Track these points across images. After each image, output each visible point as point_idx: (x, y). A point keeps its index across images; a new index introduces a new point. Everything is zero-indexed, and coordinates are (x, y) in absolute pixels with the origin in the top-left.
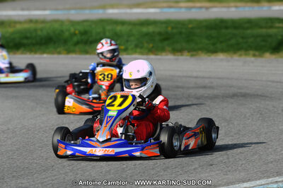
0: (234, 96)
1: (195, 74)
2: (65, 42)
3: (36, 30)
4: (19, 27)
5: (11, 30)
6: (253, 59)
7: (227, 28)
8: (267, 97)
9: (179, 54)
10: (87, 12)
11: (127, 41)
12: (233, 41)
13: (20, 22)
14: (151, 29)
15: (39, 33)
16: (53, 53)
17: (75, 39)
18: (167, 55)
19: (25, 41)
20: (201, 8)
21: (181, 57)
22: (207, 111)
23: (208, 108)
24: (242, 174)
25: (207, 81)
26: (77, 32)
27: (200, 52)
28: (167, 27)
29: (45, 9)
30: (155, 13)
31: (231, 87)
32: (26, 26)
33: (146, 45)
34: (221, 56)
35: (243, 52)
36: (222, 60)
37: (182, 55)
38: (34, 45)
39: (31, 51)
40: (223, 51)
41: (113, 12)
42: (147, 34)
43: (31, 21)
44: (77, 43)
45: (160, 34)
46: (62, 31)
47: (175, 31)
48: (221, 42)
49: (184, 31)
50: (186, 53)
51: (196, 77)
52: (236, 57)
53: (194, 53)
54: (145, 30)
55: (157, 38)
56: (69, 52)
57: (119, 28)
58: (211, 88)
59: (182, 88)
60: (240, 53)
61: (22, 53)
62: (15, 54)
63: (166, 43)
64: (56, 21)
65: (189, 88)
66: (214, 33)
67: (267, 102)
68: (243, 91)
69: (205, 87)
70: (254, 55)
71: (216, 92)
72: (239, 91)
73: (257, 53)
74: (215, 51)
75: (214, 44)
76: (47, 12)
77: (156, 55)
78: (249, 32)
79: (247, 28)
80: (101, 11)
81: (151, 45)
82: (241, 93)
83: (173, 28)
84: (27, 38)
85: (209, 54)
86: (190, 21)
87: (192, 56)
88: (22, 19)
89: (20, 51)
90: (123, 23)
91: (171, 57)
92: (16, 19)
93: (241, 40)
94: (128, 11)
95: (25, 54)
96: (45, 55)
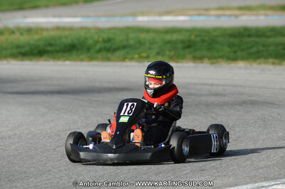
0: (244, 103)
1: (210, 82)
2: (89, 49)
3: (60, 38)
4: (45, 34)
5: (37, 37)
6: (271, 67)
7: (249, 36)
8: (275, 104)
9: (199, 61)
10: (117, 19)
11: (150, 48)
12: (254, 49)
13: (47, 30)
14: (175, 37)
15: (64, 40)
16: (75, 60)
17: (98, 46)
18: (187, 62)
19: (49, 48)
20: (230, 16)
21: (201, 65)
22: (213, 118)
23: (214, 115)
24: (231, 179)
25: (220, 88)
26: (101, 39)
27: (220, 60)
28: (190, 35)
29: (75, 16)
30: (184, 21)
31: (242, 94)
32: (53, 33)
33: (167, 53)
34: (241, 64)
35: (262, 60)
36: (240, 68)
37: (202, 63)
38: (57, 52)
39: (54, 58)
40: (243, 59)
41: (143, 20)
42: (170, 42)
43: (58, 28)
44: (100, 51)
45: (183, 42)
46: (86, 39)
47: (198, 39)
48: (242, 50)
49: (206, 39)
50: (206, 61)
51: (212, 85)
52: (255, 65)
53: (214, 61)
54: (168, 37)
55: (180, 46)
56: (91, 59)
57: (143, 36)
58: (223, 95)
59: (195, 95)
60: (259, 61)
61: (46, 60)
62: (38, 60)
63: (188, 50)
64: (82, 28)
65: (201, 95)
66: (236, 41)
67: (274, 110)
68: (253, 99)
69: (217, 95)
70: (274, 64)
71: (226, 99)
72: (250, 98)
73: (276, 61)
74: (235, 59)
75: (235, 52)
76: (78, 20)
77: (177, 62)
78: (271, 40)
79: (270, 37)
80: (130, 19)
81: (173, 53)
82: (250, 100)
83: (196, 36)
84: (51, 45)
85: (229, 62)
86: (215, 29)
87: (212, 63)
88: (49, 26)
89: (44, 58)
90: (148, 30)
91: (191, 64)
92: (45, 26)
93: (261, 48)
94: (158, 18)
95: (48, 61)
96: (68, 63)
